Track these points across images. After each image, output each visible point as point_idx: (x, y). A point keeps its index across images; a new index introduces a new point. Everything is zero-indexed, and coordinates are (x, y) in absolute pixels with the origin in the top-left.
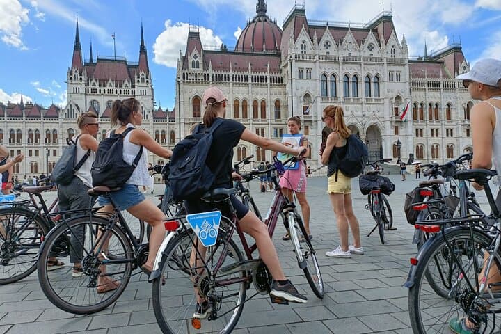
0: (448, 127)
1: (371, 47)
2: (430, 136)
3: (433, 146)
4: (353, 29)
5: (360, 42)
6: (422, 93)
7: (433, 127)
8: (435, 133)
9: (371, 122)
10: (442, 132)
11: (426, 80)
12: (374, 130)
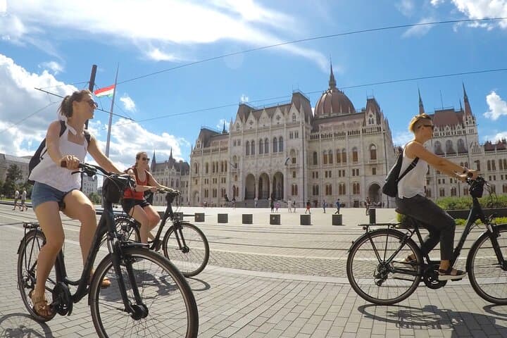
0: (354, 168)
1: (278, 118)
2: (338, 176)
3: (340, 185)
4: (266, 109)
5: (271, 116)
6: (330, 143)
7: (340, 169)
8: (342, 173)
9: (276, 170)
10: (348, 172)
11: (332, 132)
12: (279, 176)
